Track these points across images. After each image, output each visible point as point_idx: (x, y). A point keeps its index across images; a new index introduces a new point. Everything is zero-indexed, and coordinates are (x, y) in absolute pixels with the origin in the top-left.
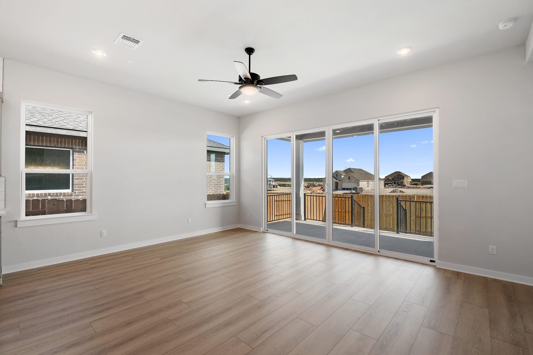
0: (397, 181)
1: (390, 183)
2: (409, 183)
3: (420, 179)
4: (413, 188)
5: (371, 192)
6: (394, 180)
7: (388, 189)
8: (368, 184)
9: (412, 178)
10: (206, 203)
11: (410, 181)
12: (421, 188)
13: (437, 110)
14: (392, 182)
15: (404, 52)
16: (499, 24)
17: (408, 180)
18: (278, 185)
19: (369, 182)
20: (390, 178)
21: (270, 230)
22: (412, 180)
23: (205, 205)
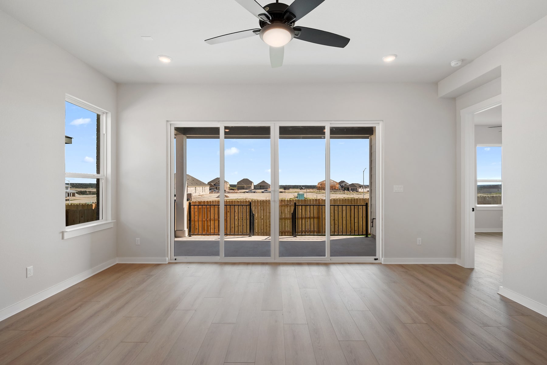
0: (218, 187)
1: (212, 189)
2: (228, 189)
3: (236, 185)
4: (232, 192)
5: (199, 198)
6: (216, 186)
7: (212, 194)
8: (196, 190)
9: (230, 184)
10: (64, 230)
11: (229, 186)
12: (239, 193)
13: (381, 123)
14: (214, 188)
15: (389, 59)
16: (451, 62)
17: (228, 186)
18: (77, 193)
19: (196, 188)
20: (212, 184)
21: (180, 258)
22: (230, 185)
23: (61, 234)
